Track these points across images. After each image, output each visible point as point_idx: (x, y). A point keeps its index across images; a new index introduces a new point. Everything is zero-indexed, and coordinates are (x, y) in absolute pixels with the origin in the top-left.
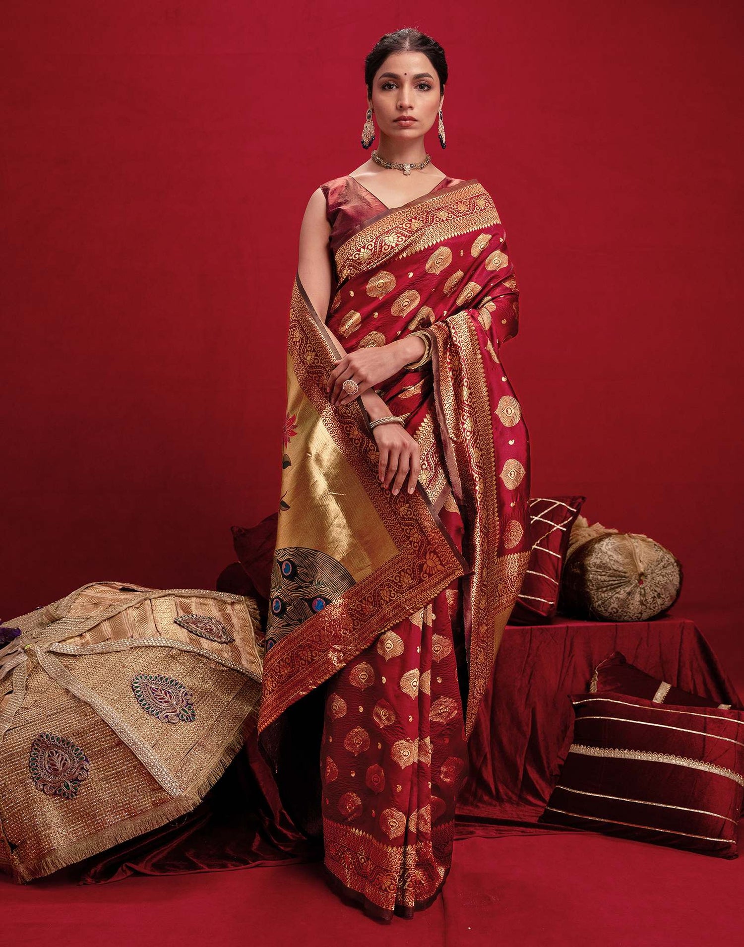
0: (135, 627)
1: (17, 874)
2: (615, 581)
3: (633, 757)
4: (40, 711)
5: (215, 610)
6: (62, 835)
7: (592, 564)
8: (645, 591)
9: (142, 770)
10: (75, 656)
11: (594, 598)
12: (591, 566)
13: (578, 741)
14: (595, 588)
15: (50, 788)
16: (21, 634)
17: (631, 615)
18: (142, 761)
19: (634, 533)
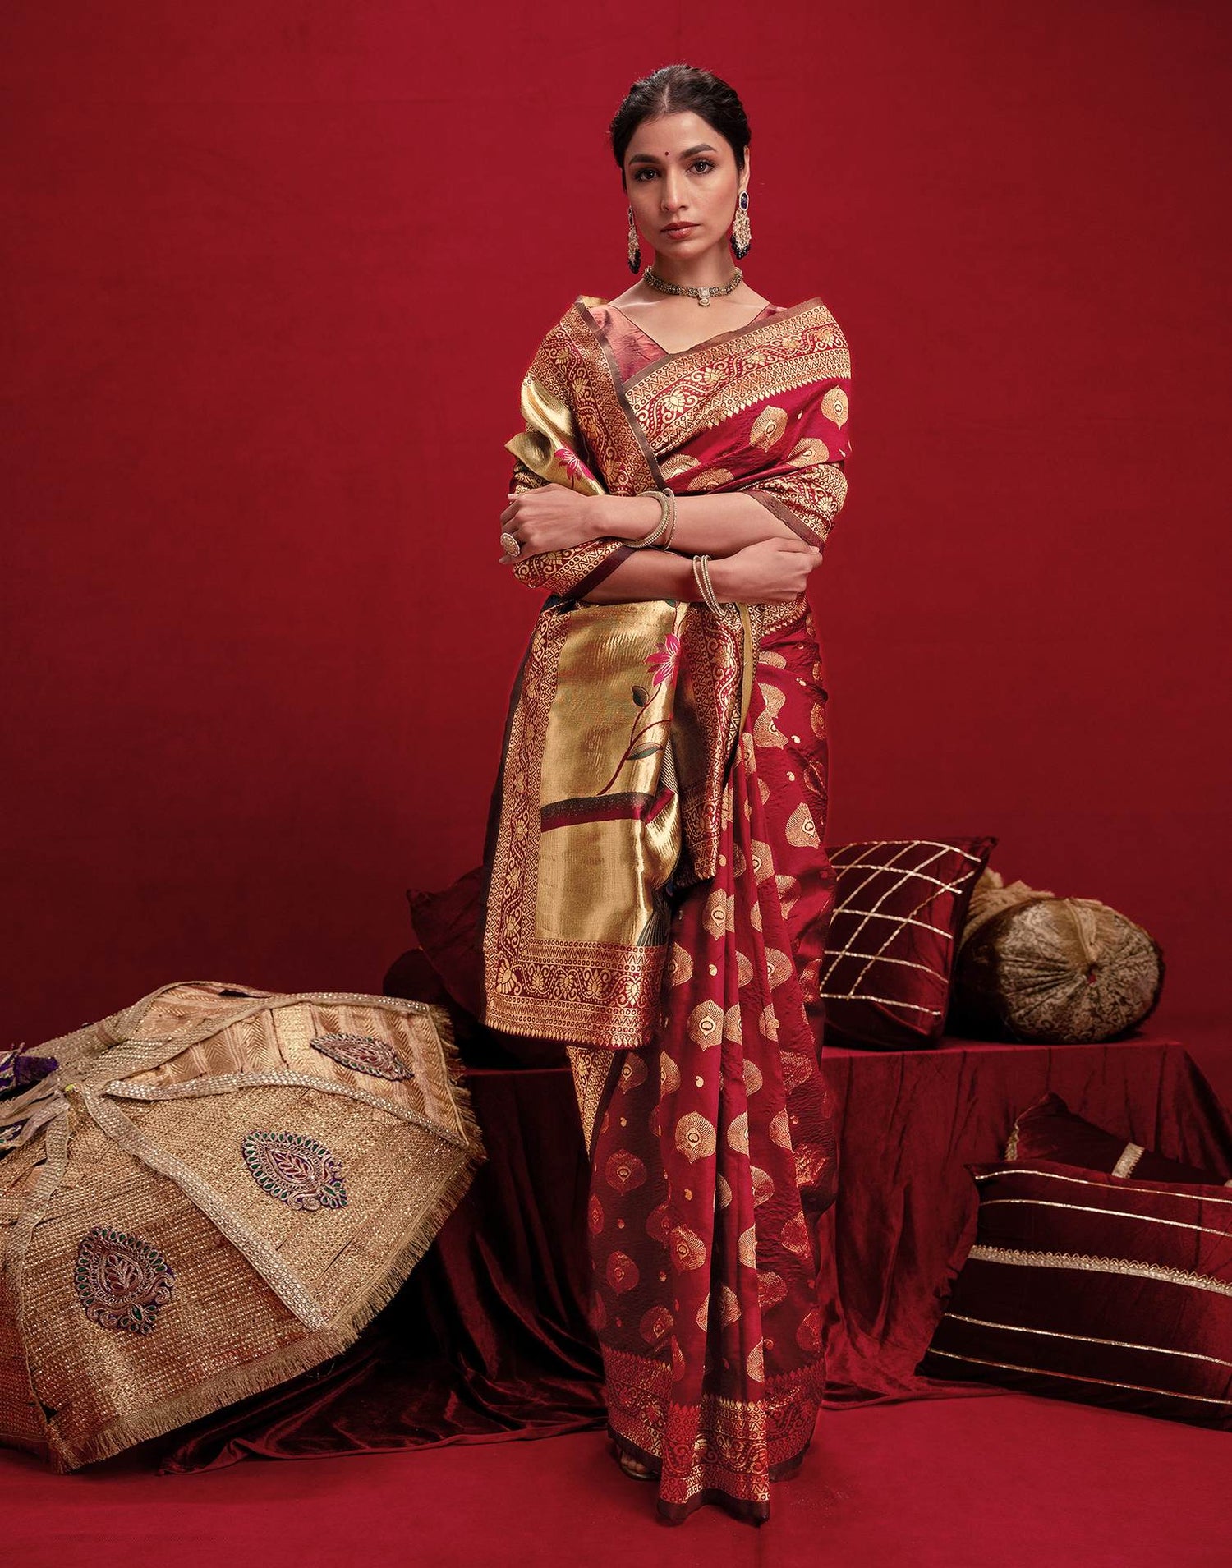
0: (246, 1055)
1: (57, 1456)
2: (1047, 976)
3: (1076, 1266)
4: (91, 1191)
5: (381, 1027)
6: (130, 1393)
7: (1008, 948)
8: (1098, 993)
9: (262, 1287)
10: (148, 1102)
11: (1011, 1004)
12: (1007, 951)
13: (984, 1240)
14: (1013, 988)
15: (109, 1317)
16: (58, 1067)
17: (1076, 1033)
18: (261, 1273)
19: (1080, 898)
